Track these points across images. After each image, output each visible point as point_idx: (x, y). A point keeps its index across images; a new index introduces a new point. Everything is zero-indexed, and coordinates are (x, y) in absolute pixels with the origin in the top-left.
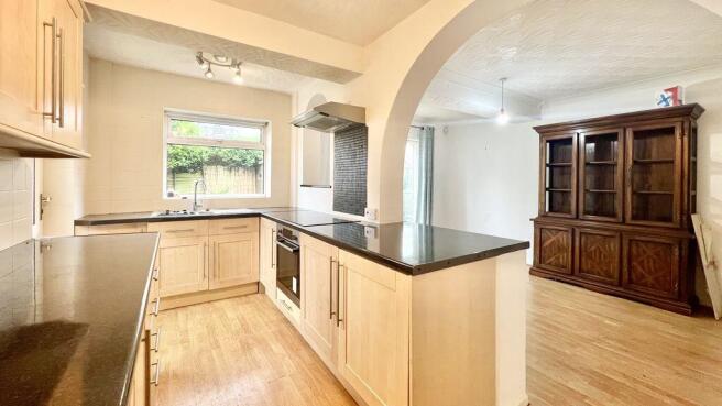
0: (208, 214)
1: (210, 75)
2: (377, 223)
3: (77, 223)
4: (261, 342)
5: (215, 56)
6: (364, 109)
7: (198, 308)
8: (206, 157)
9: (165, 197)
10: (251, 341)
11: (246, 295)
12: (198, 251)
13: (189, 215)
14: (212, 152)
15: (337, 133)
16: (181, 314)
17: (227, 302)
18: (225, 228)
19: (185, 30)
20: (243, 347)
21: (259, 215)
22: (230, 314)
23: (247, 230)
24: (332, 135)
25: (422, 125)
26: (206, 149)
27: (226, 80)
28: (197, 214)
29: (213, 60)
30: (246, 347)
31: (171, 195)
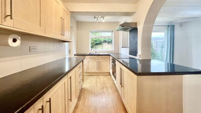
0: (99, 54)
1: (97, 21)
2: (140, 59)
3: (75, 55)
4: (107, 88)
5: (98, 16)
6: (136, 23)
7: (95, 76)
8: (103, 41)
9: (90, 50)
10: (104, 87)
11: (106, 75)
12: (95, 63)
13: (94, 54)
14: (104, 39)
15: (130, 31)
16: (92, 77)
17: (102, 76)
18: (101, 58)
19: (88, 12)
20: (102, 87)
21: (109, 55)
22: (102, 79)
23: (106, 59)
24: (129, 32)
25: (169, 25)
26: (103, 39)
27: (101, 21)
28: (96, 54)
29: (98, 17)
30: (103, 88)
31: (91, 50)
